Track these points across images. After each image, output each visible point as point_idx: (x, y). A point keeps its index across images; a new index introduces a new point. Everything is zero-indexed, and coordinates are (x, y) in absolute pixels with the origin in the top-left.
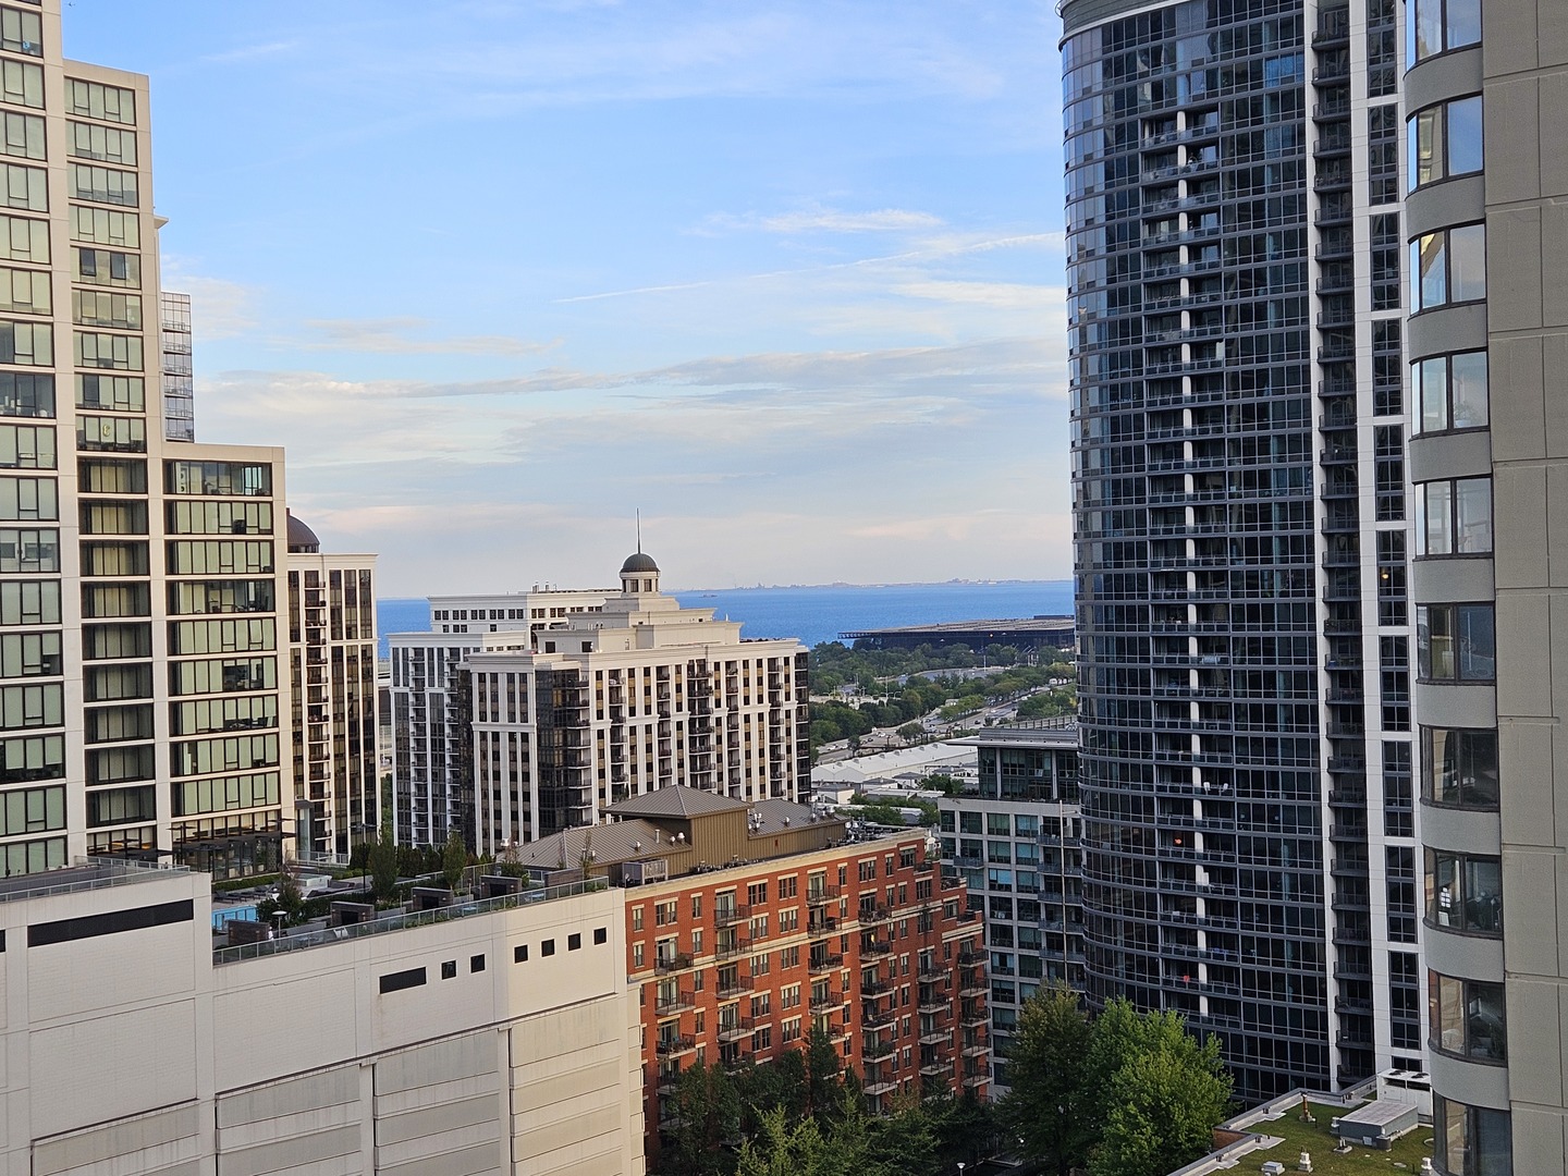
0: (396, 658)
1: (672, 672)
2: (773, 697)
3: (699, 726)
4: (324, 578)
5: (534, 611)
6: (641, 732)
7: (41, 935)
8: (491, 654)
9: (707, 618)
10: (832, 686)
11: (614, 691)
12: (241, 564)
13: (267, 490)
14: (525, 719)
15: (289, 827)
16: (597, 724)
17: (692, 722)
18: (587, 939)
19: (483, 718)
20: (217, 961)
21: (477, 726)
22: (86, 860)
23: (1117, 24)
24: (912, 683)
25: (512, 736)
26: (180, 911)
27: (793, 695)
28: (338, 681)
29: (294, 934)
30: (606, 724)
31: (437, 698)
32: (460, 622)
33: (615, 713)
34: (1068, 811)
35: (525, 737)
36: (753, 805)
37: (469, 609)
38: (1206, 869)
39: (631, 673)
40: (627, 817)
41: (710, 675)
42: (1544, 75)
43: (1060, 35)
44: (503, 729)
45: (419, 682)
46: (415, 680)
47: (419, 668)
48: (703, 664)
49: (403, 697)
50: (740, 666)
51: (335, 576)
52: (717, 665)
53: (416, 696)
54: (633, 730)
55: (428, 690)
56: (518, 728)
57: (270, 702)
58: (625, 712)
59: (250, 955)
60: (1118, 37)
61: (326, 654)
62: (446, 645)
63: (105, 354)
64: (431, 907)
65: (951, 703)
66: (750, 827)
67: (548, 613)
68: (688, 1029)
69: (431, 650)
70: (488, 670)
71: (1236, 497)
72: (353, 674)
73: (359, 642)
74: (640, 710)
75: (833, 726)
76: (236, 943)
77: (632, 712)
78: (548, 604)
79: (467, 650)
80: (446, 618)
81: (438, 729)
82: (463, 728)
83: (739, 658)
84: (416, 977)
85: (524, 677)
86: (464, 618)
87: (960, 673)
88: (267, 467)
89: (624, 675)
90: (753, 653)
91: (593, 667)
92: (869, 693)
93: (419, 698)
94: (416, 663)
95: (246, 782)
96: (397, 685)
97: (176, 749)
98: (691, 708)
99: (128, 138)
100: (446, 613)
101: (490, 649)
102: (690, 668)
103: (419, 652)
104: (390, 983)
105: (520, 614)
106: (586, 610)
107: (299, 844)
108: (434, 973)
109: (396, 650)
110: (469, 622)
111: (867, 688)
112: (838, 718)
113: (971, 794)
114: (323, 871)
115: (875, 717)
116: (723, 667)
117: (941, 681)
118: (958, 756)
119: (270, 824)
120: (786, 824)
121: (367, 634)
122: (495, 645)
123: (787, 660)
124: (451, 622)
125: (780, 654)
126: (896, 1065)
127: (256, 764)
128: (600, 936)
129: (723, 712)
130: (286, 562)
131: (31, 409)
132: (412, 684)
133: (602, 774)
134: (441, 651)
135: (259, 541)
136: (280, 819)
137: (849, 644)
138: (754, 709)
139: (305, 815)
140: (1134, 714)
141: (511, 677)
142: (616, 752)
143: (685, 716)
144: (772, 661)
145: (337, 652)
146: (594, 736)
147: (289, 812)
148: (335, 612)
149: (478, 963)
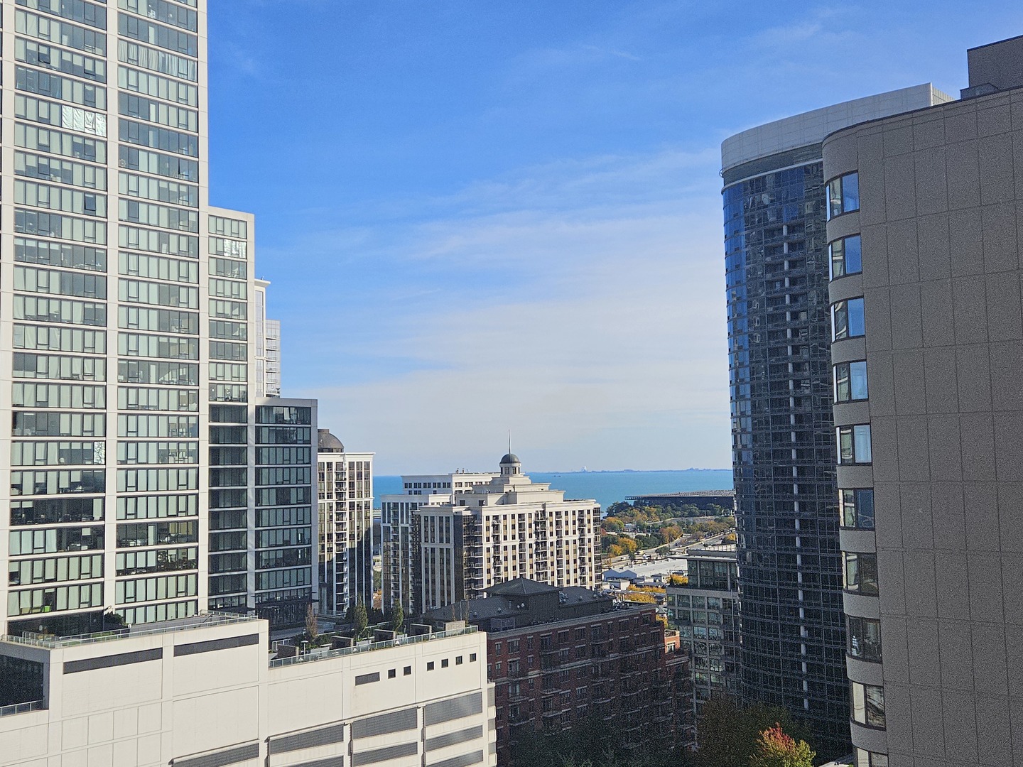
0: (384, 508)
1: (527, 517)
2: (581, 531)
3: (541, 546)
5: (456, 483)
6: (510, 549)
7: (181, 650)
8: (433, 506)
9: (546, 488)
10: (621, 526)
11: (496, 527)
12: (294, 459)
13: (308, 420)
14: (448, 541)
15: (315, 597)
17: (537, 544)
18: (466, 659)
19: (426, 539)
20: (271, 666)
21: (423, 544)
22: (206, 612)
25: (442, 550)
26: (252, 639)
27: (592, 531)
28: (352, 519)
29: (314, 652)
30: (491, 544)
31: (405, 529)
32: (418, 489)
35: (448, 551)
36: (562, 589)
37: (422, 482)
38: (806, 628)
39: (505, 517)
41: (547, 519)
43: (722, 188)
44: (438, 546)
45: (396, 521)
46: (394, 520)
47: (396, 514)
48: (543, 513)
49: (387, 529)
50: (563, 514)
51: (351, 464)
52: (551, 514)
53: (394, 528)
54: (506, 548)
55: (400, 525)
56: (445, 546)
57: (307, 532)
58: (502, 538)
59: (288, 663)
61: (347, 505)
62: (410, 501)
64: (383, 640)
65: (685, 536)
66: (561, 601)
67: (463, 484)
68: (525, 710)
69: (402, 504)
70: (430, 515)
73: (364, 499)
74: (510, 537)
75: (619, 547)
76: (282, 656)
78: (464, 479)
79: (421, 504)
80: (410, 487)
81: (405, 545)
82: (417, 544)
83: (563, 510)
84: (375, 677)
85: (448, 518)
86: (420, 487)
88: (308, 409)
89: (501, 518)
90: (571, 507)
91: (485, 513)
93: (396, 530)
94: (394, 511)
95: (294, 572)
96: (384, 522)
97: (258, 555)
98: (537, 536)
99: (243, 245)
100: (410, 484)
101: (432, 504)
103: (396, 505)
104: (360, 680)
105: (449, 485)
106: (484, 483)
107: (321, 607)
108: (384, 675)
109: (384, 504)
110: (422, 489)
112: (623, 544)
113: (684, 585)
114: (331, 620)
115: (641, 543)
116: (554, 514)
117: (682, 525)
118: (679, 565)
119: (306, 595)
120: (580, 600)
121: (368, 495)
122: (435, 501)
123: (589, 512)
124: (413, 489)
125: (585, 508)
128: (473, 657)
129: (554, 539)
130: (319, 458)
131: (187, 379)
132: (392, 521)
133: (488, 571)
134: (407, 504)
135: (303, 448)
136: (310, 593)
137: (631, 503)
138: (571, 537)
139: (325, 590)
141: (441, 519)
142: (496, 558)
143: (533, 541)
144: (581, 512)
145: (352, 505)
146: (485, 551)
147: (315, 588)
148: (351, 483)
149: (407, 671)
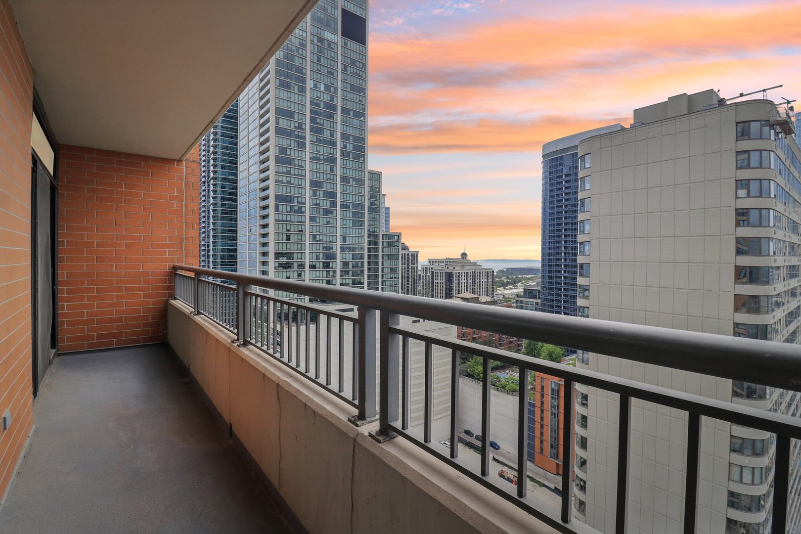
0: (422, 269)
1: (469, 273)
2: (487, 278)
3: (474, 283)
4: (410, 255)
5: (446, 262)
6: (463, 284)
8: (438, 269)
10: (501, 277)
11: (459, 276)
12: (393, 251)
13: (398, 239)
14: (443, 280)
16: (455, 281)
17: (472, 282)
19: (436, 279)
21: (435, 281)
23: (552, 159)
24: (516, 277)
25: (441, 283)
27: (491, 278)
28: (412, 272)
30: (457, 282)
31: (429, 276)
32: (433, 263)
33: (459, 280)
34: (539, 301)
35: (443, 283)
37: (435, 261)
40: (458, 297)
41: (476, 274)
42: (601, 173)
43: (542, 161)
44: (439, 282)
45: (426, 273)
47: (426, 271)
48: (475, 272)
49: (423, 276)
50: (482, 273)
51: (412, 254)
53: (425, 276)
54: (462, 283)
55: (427, 275)
57: (398, 275)
58: (460, 280)
60: (552, 161)
61: (410, 267)
62: (431, 267)
63: (373, 217)
65: (523, 281)
67: (448, 262)
68: (467, 334)
69: (428, 268)
70: (437, 271)
71: (569, 245)
72: (414, 271)
73: (415, 266)
74: (463, 279)
75: (500, 284)
77: (462, 280)
78: (448, 260)
79: (434, 268)
80: (431, 262)
81: (429, 281)
82: (433, 282)
83: (460, 272)
85: (443, 273)
87: (525, 276)
88: (399, 236)
89: (461, 273)
90: (484, 271)
91: (455, 272)
92: (508, 279)
94: (425, 269)
95: (393, 288)
96: (422, 273)
97: (382, 281)
98: (472, 279)
99: (378, 182)
102: (472, 273)
104: (414, 322)
105: (443, 262)
106: (455, 262)
109: (422, 267)
110: (435, 263)
111: (508, 278)
112: (501, 283)
113: (522, 297)
115: (508, 283)
117: (522, 277)
118: (520, 290)
121: (417, 264)
122: (438, 267)
123: (490, 272)
126: (505, 344)
127: (395, 285)
129: (478, 281)
130: (401, 252)
131: (361, 225)
132: (424, 274)
133: (456, 290)
135: (397, 248)
137: (505, 270)
138: (484, 280)
140: (551, 284)
141: (441, 273)
142: (459, 287)
143: (471, 281)
144: (487, 272)
145: (412, 267)
146: (455, 284)
148: (412, 261)
